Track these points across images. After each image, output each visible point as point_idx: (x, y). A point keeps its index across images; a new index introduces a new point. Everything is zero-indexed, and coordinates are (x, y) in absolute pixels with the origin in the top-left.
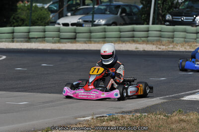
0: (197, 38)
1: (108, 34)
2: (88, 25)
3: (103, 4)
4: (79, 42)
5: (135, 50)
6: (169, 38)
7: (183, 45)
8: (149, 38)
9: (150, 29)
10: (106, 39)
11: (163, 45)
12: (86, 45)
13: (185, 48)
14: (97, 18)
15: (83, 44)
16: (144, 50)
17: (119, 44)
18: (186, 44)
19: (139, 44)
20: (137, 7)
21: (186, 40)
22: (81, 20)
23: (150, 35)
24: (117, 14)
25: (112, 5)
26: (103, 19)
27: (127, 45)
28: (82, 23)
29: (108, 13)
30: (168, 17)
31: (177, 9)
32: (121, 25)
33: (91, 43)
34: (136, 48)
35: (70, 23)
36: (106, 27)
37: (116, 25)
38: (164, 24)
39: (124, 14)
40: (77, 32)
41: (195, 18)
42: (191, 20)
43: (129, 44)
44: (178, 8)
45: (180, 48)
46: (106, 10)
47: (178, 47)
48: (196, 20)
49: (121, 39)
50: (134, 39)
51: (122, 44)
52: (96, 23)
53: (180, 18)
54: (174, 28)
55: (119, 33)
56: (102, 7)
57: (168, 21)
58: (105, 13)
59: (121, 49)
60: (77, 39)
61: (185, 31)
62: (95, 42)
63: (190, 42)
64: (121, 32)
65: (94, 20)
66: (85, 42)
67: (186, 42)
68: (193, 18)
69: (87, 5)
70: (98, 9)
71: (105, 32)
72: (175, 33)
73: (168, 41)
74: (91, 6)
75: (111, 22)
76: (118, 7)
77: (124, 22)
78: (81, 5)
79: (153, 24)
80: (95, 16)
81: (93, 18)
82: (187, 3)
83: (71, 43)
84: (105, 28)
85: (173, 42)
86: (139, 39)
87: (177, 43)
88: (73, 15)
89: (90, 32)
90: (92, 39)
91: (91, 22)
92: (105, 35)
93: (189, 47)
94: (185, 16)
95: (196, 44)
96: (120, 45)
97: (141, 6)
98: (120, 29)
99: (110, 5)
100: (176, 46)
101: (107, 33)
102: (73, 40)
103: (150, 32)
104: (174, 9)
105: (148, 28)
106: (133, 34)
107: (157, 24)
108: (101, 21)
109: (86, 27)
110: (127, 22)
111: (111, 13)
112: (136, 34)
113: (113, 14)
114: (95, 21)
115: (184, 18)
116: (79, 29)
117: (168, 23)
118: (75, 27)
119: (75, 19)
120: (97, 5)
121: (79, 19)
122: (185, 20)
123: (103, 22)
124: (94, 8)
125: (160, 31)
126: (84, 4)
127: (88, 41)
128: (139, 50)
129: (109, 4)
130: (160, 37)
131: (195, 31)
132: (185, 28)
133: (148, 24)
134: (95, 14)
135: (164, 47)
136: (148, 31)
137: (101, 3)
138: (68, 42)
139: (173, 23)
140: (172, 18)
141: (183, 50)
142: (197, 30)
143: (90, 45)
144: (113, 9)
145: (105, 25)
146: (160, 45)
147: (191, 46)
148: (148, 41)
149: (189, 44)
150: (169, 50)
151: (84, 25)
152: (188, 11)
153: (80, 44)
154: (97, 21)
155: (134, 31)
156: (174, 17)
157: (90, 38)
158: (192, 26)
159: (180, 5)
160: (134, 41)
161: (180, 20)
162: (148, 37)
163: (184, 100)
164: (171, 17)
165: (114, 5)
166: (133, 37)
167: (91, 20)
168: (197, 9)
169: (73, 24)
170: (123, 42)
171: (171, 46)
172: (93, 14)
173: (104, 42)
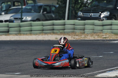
0: (103, 29)
1: (34, 28)
2: (18, 21)
3: (28, 5)
4: (11, 34)
5: (55, 40)
6: (81, 30)
7: (92, 36)
8: (65, 30)
9: (66, 24)
10: (32, 32)
11: (77, 36)
12: (17, 36)
13: (94, 37)
14: (25, 16)
15: (15, 36)
17: (42, 35)
18: (94, 35)
19: (59, 35)
20: (55, 7)
21: (94, 31)
22: (12, 18)
23: (66, 28)
24: (40, 12)
25: (36, 6)
26: (29, 16)
27: (48, 36)
28: (13, 19)
29: (33, 11)
30: (80, 14)
31: (86, 8)
32: (43, 20)
33: (21, 35)
34: (56, 38)
35: (4, 20)
36: (32, 22)
37: (40, 21)
38: (77, 19)
39: (45, 13)
40: (9, 26)
41: (101, 14)
42: (98, 16)
43: (50, 35)
44: (88, 7)
45: (90, 38)
46: (31, 9)
49: (44, 31)
50: (54, 31)
51: (45, 35)
52: (24, 19)
53: (89, 14)
54: (85, 22)
55: (42, 27)
56: (28, 7)
57: (80, 17)
58: (30, 12)
59: (45, 39)
60: (10, 32)
61: (93, 24)
62: (24, 34)
63: (98, 32)
64: (44, 26)
65: (23, 17)
66: (16, 35)
67: (94, 33)
68: (99, 14)
69: (17, 6)
70: (25, 9)
71: (31, 26)
72: (86, 26)
73: (81, 32)
74: (20, 7)
75: (35, 19)
76: (41, 7)
78: (12, 6)
79: (68, 19)
80: (23, 14)
81: (21, 16)
82: (94, 3)
83: (6, 35)
84: (31, 24)
85: (84, 33)
86: (58, 31)
87: (88, 34)
88: (6, 13)
89: (20, 26)
90: (21, 32)
91: (20, 19)
92: (31, 28)
93: (97, 37)
94: (93, 13)
95: (102, 34)
96: (44, 36)
97: (57, 6)
98: (42, 23)
99: (34, 6)
100: (87, 36)
101: (32, 27)
102: (7, 33)
103: (66, 26)
104: (84, 8)
105: (65, 22)
106: (53, 27)
107: (71, 19)
108: (28, 18)
109: (16, 23)
110: (48, 18)
111: (35, 11)
112: (55, 27)
113: (37, 12)
114: (23, 18)
115: (92, 14)
116: (11, 24)
117: (80, 19)
118: (8, 23)
119: (8, 17)
120: (24, 6)
121: (11, 17)
122: (93, 16)
123: (29, 18)
124: (22, 8)
125: (74, 25)
126: (14, 6)
127: (18, 33)
129: (33, 4)
130: (74, 29)
132: (94, 22)
133: (64, 19)
134: (23, 12)
135: (78, 37)
136: (65, 25)
137: (27, 4)
138: (3, 35)
140: (83, 15)
141: (92, 39)
142: (102, 23)
143: (20, 36)
144: (37, 8)
145: (30, 21)
146: (75, 36)
147: (99, 36)
148: (65, 33)
149: (97, 34)
150: (82, 39)
151: (15, 21)
152: (95, 9)
153: (13, 36)
155: (53, 25)
156: (84, 14)
157: (20, 31)
158: (99, 20)
159: (88, 5)
160: (54, 33)
161: (89, 16)
162: (64, 29)
163: (97, 77)
164: (82, 13)
165: (38, 6)
166: (53, 30)
167: (20, 17)
168: (102, 7)
169: (6, 21)
170: (46, 33)
171: (83, 36)
172: (22, 12)
173: (31, 34)
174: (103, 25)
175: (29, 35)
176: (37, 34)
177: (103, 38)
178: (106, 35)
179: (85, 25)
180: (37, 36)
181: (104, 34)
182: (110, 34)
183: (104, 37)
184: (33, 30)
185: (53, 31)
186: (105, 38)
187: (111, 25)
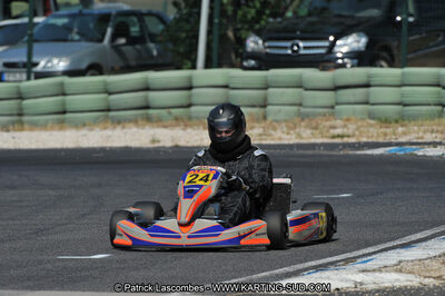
0: (337, 104)
1: (73, 101)
2: (18, 76)
5: (151, 146)
6: (253, 106)
8: (193, 109)
9: (195, 83)
10: (68, 115)
12: (5, 135)
13: (299, 136)
14: (43, 55)
16: (177, 147)
17: (105, 128)
18: (303, 124)
19: (165, 127)
21: (302, 110)
23: (195, 100)
24: (101, 40)
26: (59, 55)
27: (127, 130)
29: (77, 37)
30: (253, 43)
31: (279, 20)
32: (114, 71)
33: (22, 130)
34: (153, 141)
36: (67, 79)
37: (101, 73)
39: (122, 41)
41: (333, 44)
42: (323, 51)
43: (135, 129)
45: (284, 136)
46: (67, 28)
47: (278, 134)
48: (336, 49)
49: (111, 114)
50: (151, 112)
52: (39, 68)
53: (289, 44)
54: (266, 77)
55: (105, 96)
56: (61, 22)
57: (253, 56)
58: (66, 39)
61: (299, 85)
62: (34, 126)
64: (110, 94)
65: (35, 59)
67: (303, 117)
68: (327, 44)
70: (47, 26)
71: (64, 94)
72: (270, 90)
73: (251, 115)
74: (26, 20)
75: (84, 66)
77: (121, 64)
79: (208, 65)
80: (36, 46)
81: (30, 55)
84: (62, 84)
85: (265, 117)
86: (164, 112)
87: (277, 121)
89: (20, 96)
90: (25, 118)
91: (24, 65)
92: (64, 103)
93: (309, 132)
94: (303, 39)
95: (332, 123)
96: (108, 132)
98: (106, 83)
100: (271, 131)
101: (68, 99)
103: (194, 91)
104: (271, 20)
105: (190, 79)
106: (147, 98)
108: (55, 61)
110: (133, 63)
111: (85, 36)
113: (91, 40)
114: (36, 64)
115: (301, 44)
117: (252, 62)
122: (302, 52)
123: (61, 64)
124: (32, 25)
125: (226, 87)
127: (13, 123)
128: (161, 144)
131: (329, 84)
132: (300, 76)
134: (37, 41)
136: (190, 88)
139: (266, 62)
140: (266, 48)
142: (334, 79)
144: (91, 25)
147: (316, 128)
148: (190, 118)
151: (5, 77)
152: (312, 24)
154: (42, 63)
155: (147, 89)
156: (269, 44)
157: (20, 115)
158: (324, 69)
160: (149, 120)
161: (289, 52)
162: (189, 106)
164: (260, 42)
166: (147, 107)
167: (25, 59)
168: (339, 16)
170: (119, 122)
172: (32, 40)
173: (62, 125)
174: (336, 88)
175: (52, 129)
176: (84, 125)
177: (334, 137)
178: (345, 126)
179: (266, 88)
180: (84, 131)
181: (339, 122)
182: (363, 119)
183: (338, 131)
184: (68, 108)
185: (145, 111)
186: (342, 136)
187: (367, 86)
